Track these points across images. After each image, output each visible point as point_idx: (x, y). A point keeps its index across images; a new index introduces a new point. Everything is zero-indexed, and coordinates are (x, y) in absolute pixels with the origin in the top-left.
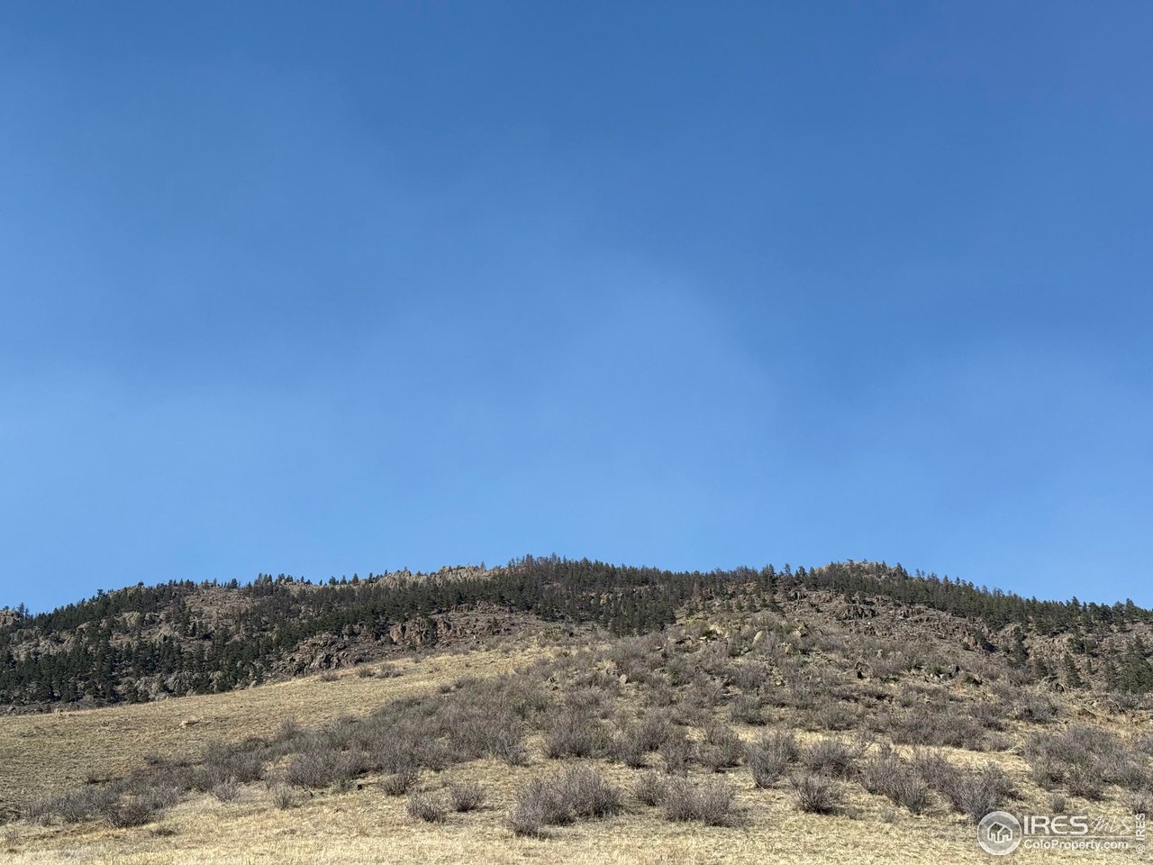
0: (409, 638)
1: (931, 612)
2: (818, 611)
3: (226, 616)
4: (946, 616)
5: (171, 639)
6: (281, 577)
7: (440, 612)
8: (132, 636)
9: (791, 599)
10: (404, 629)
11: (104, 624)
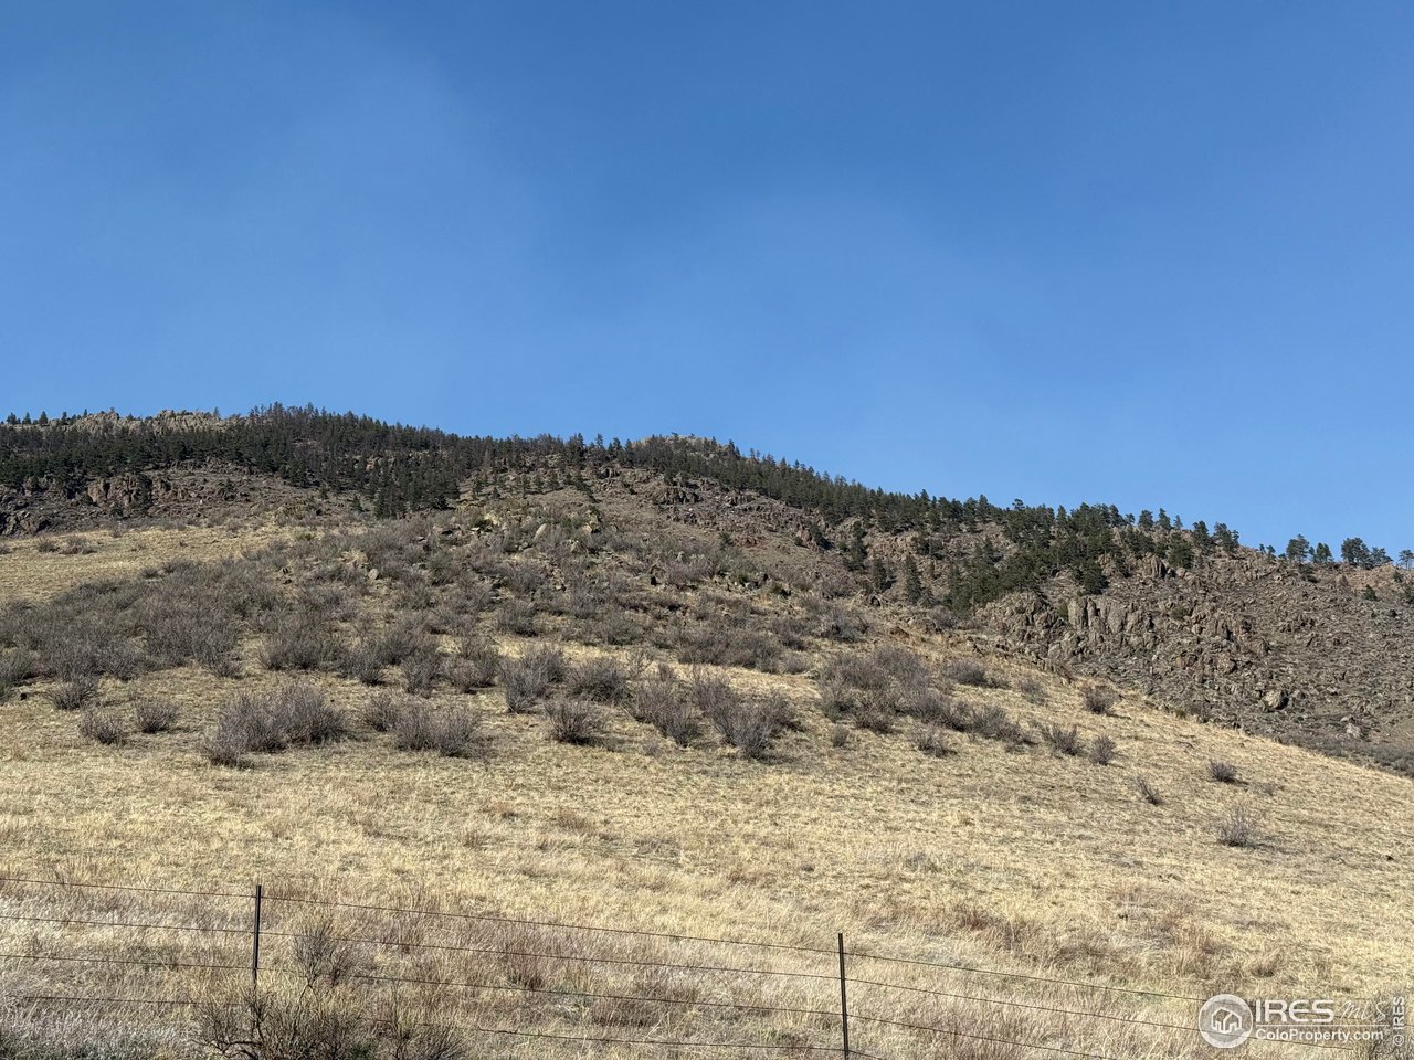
1: (763, 499)
2: (632, 492)
4: (779, 505)
9: (601, 477)
10: (107, 487)
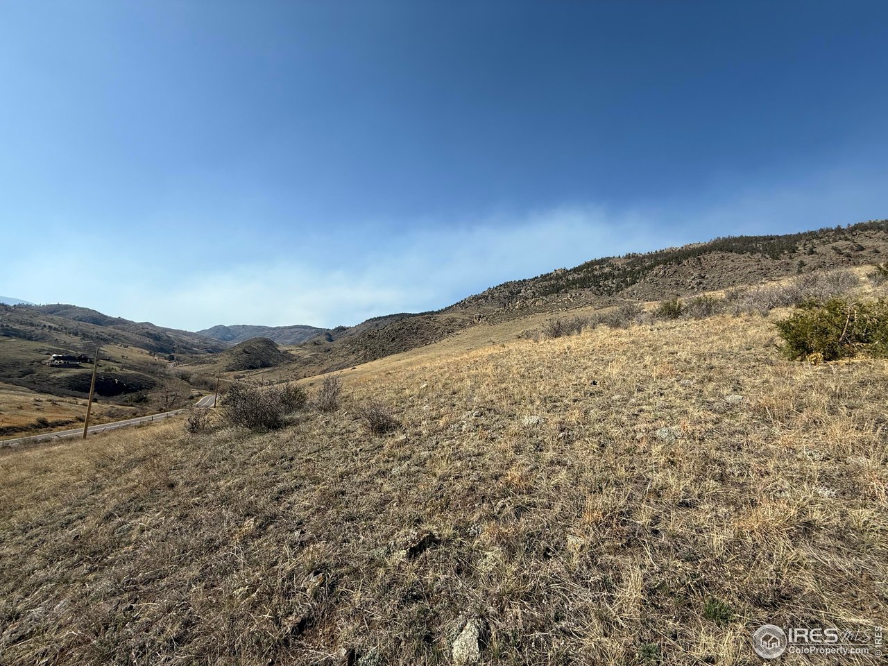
0: (691, 264)
3: (623, 264)
5: (610, 271)
7: (699, 255)
8: (599, 271)
11: (590, 269)
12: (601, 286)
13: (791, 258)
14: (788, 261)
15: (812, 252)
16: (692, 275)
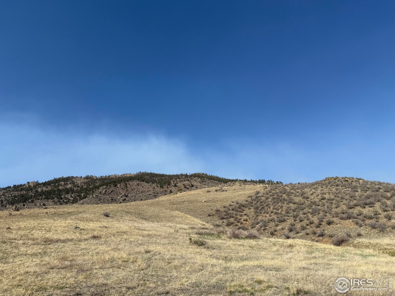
0: (122, 187)
3: (82, 183)
5: (71, 187)
6: (91, 176)
7: (127, 182)
8: (63, 187)
11: (57, 184)
12: (62, 199)
13: (168, 188)
14: (167, 189)
15: (176, 186)
16: (121, 194)
